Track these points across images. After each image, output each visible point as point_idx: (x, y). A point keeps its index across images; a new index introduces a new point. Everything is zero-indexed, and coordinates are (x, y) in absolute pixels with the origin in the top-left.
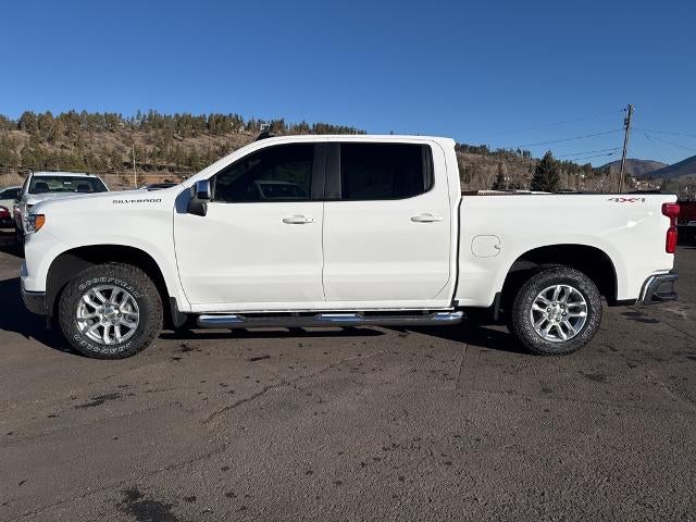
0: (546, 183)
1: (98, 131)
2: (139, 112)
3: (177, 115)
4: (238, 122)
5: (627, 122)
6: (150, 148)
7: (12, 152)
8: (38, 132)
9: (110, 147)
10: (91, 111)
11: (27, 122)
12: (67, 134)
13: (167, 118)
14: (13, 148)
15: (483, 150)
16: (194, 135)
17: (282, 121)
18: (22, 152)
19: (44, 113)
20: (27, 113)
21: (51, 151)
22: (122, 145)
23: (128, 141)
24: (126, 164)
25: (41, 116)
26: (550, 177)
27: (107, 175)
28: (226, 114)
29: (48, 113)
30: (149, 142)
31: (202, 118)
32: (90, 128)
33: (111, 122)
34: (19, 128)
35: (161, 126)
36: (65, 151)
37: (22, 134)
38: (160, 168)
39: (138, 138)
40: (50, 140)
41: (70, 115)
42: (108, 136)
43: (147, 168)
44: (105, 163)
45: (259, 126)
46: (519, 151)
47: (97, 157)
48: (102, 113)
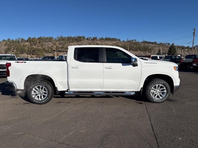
0: (172, 53)
1: (47, 42)
2: (58, 36)
3: (68, 37)
4: (84, 38)
5: (194, 33)
6: (60, 46)
7: (25, 48)
8: (32, 42)
9: (50, 46)
10: (45, 37)
11: (29, 40)
12: (39, 43)
13: (65, 38)
14: (26, 47)
15: (155, 43)
16: (72, 42)
17: (96, 37)
18: (28, 48)
19: (33, 37)
20: (29, 38)
21: (35, 47)
22: (53, 45)
23: (55, 44)
24: (54, 50)
25: (33, 39)
26: (173, 50)
27: (49, 53)
28: (81, 36)
29: (35, 37)
30: (60, 44)
31: (74, 37)
32: (45, 41)
33: (50, 39)
34: (27, 41)
35: (64, 40)
36: (39, 47)
37: (28, 43)
38: (63, 51)
39: (57, 43)
40: (35, 45)
41: (40, 38)
42: (50, 43)
43: (60, 51)
44: (49, 50)
45: (90, 39)
46: (166, 43)
47: (47, 49)
48: (48, 37)
